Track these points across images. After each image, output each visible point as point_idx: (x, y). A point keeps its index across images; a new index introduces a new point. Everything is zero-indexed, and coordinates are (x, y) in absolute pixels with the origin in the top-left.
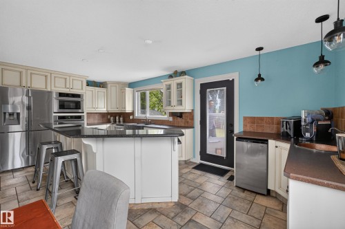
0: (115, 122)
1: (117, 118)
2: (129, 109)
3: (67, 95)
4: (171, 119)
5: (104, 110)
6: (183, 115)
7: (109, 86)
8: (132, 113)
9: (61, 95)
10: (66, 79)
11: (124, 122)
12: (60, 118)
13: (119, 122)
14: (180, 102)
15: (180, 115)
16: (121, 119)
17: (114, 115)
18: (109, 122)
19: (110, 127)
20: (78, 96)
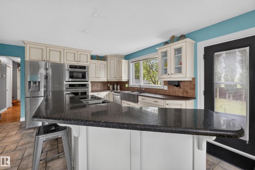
0: (114, 89)
1: (115, 86)
2: (124, 79)
3: (75, 67)
4: (166, 88)
5: (105, 80)
6: (181, 85)
7: (109, 59)
8: (128, 82)
9: (71, 67)
10: (75, 54)
11: (121, 89)
12: (70, 86)
13: (117, 89)
14: (179, 70)
15: (178, 84)
16: (119, 86)
17: (113, 83)
18: (108, 89)
19: (109, 94)
20: (84, 67)
